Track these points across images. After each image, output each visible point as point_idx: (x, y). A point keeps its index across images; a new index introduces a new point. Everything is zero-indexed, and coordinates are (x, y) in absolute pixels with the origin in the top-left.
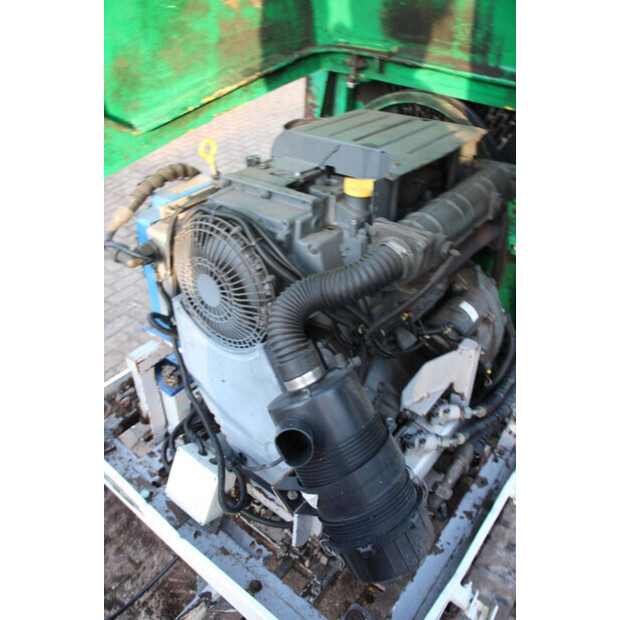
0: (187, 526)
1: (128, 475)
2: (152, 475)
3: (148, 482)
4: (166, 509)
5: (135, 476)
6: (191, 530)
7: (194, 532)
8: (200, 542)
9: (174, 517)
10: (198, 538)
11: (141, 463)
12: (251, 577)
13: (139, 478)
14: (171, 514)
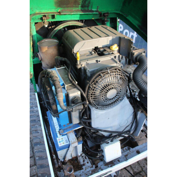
0: (115, 162)
1: (89, 175)
2: (92, 167)
3: (94, 169)
4: (107, 166)
5: (90, 172)
6: (117, 162)
7: (118, 161)
8: (121, 161)
9: (111, 165)
10: (120, 161)
11: (86, 169)
12: (135, 152)
13: (92, 171)
14: (110, 165)
